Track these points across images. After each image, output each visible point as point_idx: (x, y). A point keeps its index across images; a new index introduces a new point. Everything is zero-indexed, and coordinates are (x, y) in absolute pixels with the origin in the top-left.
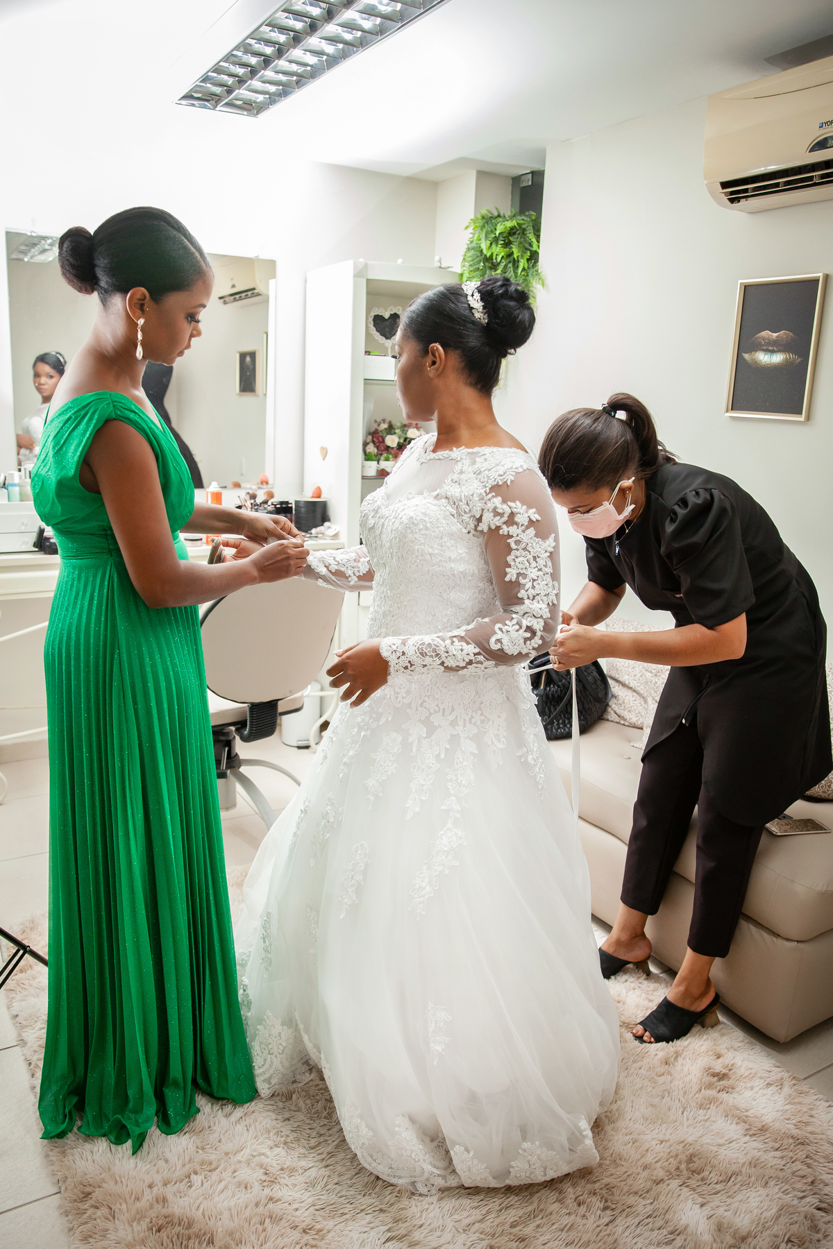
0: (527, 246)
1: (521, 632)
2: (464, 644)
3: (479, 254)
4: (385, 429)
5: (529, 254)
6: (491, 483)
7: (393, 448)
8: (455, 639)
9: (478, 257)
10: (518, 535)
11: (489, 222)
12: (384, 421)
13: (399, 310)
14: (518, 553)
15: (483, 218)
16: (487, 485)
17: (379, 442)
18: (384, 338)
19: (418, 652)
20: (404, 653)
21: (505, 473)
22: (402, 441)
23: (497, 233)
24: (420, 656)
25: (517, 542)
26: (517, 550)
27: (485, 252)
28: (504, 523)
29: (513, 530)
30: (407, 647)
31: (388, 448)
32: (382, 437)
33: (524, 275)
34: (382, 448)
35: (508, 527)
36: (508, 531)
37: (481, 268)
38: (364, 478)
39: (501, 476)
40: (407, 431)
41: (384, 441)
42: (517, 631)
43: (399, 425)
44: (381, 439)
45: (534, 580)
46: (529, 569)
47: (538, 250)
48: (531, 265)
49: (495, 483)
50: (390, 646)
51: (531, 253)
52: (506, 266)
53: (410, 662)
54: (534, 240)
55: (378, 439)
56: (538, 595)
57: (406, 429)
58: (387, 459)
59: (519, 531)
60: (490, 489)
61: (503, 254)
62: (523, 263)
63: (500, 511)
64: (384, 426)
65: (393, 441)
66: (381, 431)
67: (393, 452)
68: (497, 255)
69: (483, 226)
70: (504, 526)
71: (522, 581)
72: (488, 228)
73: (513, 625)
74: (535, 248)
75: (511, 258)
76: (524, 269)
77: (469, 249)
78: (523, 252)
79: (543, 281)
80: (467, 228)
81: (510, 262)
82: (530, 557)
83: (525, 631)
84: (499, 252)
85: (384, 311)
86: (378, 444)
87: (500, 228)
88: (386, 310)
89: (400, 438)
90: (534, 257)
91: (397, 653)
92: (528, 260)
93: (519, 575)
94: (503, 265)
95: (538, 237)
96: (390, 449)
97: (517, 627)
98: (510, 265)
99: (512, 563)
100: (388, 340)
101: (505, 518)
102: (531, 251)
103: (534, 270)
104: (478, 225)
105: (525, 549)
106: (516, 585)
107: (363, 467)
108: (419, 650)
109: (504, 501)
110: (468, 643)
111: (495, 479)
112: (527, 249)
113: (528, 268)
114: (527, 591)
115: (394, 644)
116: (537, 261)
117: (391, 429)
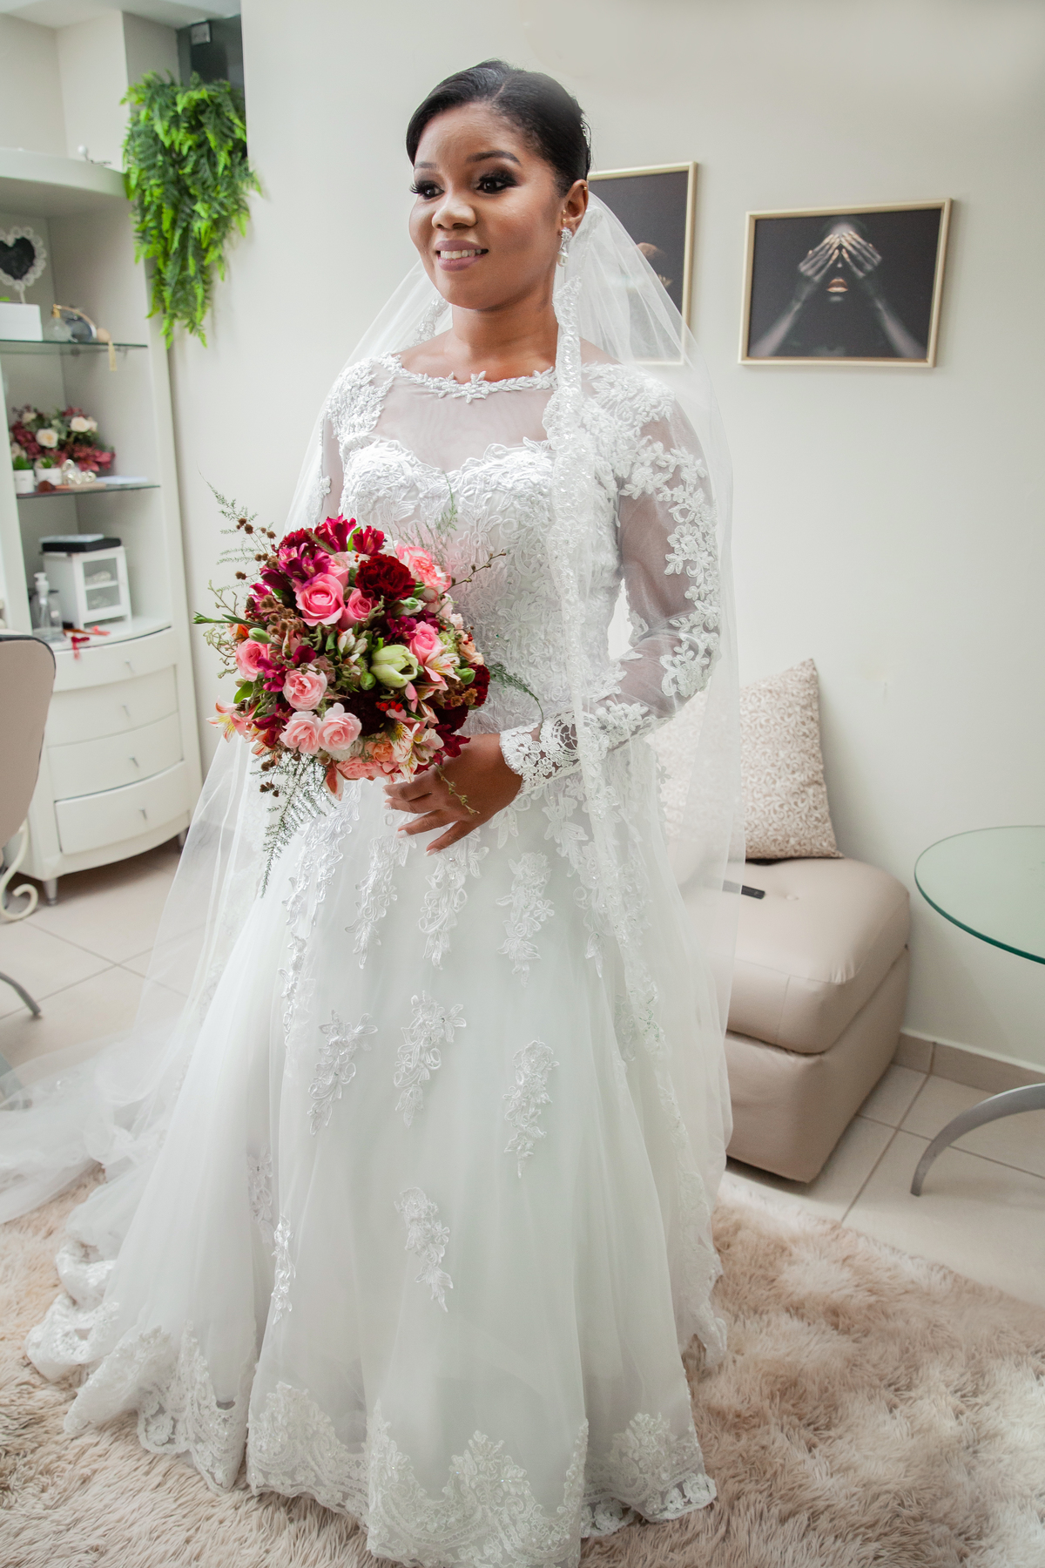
0: (226, 131)
1: (698, 658)
2: (624, 705)
3: (151, 141)
4: (33, 420)
5: (230, 143)
6: (642, 419)
7: (51, 449)
8: (609, 702)
9: (151, 146)
10: (684, 502)
11: (160, 92)
12: (28, 408)
13: (28, 232)
14: (684, 529)
15: (149, 85)
16: (635, 423)
17: (28, 441)
18: (11, 278)
19: (563, 745)
20: (543, 754)
21: (659, 403)
22: (63, 437)
23: (179, 109)
24: (567, 749)
25: (684, 513)
26: (684, 523)
27: (162, 137)
28: (667, 483)
29: (678, 492)
30: (544, 742)
31: (43, 450)
32: (30, 433)
33: (227, 176)
34: (34, 450)
35: (671, 489)
36: (672, 495)
37: (160, 164)
38: (19, 496)
39: (655, 407)
40: (70, 421)
41: (34, 439)
42: (693, 659)
43: (55, 413)
44: (29, 437)
45: (706, 570)
46: (698, 554)
47: (244, 138)
48: (238, 160)
49: (649, 419)
50: (518, 751)
51: (234, 142)
52: (197, 163)
53: (554, 764)
54: (237, 121)
55: (25, 436)
56: (711, 591)
57: (67, 418)
58: (47, 466)
59: (686, 495)
60: (642, 429)
61: (189, 143)
62: (223, 159)
63: (664, 464)
64: (30, 417)
65: (50, 438)
66: (28, 424)
67: (52, 454)
68: (180, 144)
69: (152, 99)
70: (666, 488)
71: (691, 572)
72: (160, 100)
73: (686, 652)
74: (238, 133)
75: (204, 150)
76: (226, 167)
77: (132, 137)
78: (221, 139)
79: (258, 184)
80: (123, 101)
81: (202, 156)
82: (699, 535)
83: (704, 656)
84: (183, 140)
85: (4, 233)
86: (26, 445)
87: (182, 102)
88: (8, 232)
89: (59, 432)
90: (240, 149)
91: (532, 757)
92: (230, 153)
93: (686, 562)
94: (192, 158)
95: (242, 118)
96: (47, 451)
97: (691, 653)
98: (204, 161)
99: (676, 546)
100: (18, 282)
101: (668, 476)
102: (233, 139)
103: (243, 168)
104: (142, 96)
105: (692, 523)
106: (682, 580)
107: (15, 480)
108: (563, 741)
109: (667, 449)
110: (631, 702)
111: (648, 413)
112: (227, 136)
113: (232, 165)
114: (698, 587)
115: (522, 745)
116: (245, 154)
117: (42, 421)
